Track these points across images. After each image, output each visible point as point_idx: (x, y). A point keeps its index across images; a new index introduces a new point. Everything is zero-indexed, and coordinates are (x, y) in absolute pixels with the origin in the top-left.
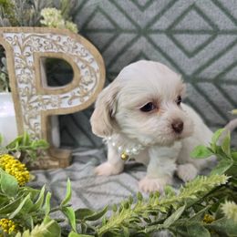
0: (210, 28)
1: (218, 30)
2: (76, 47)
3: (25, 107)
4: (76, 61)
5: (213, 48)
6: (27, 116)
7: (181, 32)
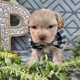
2: (24, 12)
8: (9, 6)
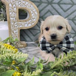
0: (72, 3)
1: (74, 4)
2: (31, 6)
3: (12, 26)
4: (30, 11)
5: (72, 9)
6: (13, 30)
7: (63, 4)
8: (17, 1)
